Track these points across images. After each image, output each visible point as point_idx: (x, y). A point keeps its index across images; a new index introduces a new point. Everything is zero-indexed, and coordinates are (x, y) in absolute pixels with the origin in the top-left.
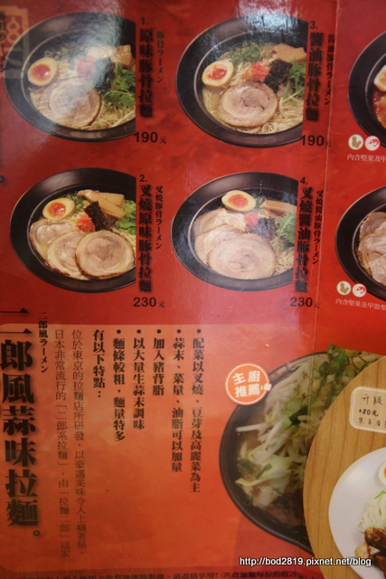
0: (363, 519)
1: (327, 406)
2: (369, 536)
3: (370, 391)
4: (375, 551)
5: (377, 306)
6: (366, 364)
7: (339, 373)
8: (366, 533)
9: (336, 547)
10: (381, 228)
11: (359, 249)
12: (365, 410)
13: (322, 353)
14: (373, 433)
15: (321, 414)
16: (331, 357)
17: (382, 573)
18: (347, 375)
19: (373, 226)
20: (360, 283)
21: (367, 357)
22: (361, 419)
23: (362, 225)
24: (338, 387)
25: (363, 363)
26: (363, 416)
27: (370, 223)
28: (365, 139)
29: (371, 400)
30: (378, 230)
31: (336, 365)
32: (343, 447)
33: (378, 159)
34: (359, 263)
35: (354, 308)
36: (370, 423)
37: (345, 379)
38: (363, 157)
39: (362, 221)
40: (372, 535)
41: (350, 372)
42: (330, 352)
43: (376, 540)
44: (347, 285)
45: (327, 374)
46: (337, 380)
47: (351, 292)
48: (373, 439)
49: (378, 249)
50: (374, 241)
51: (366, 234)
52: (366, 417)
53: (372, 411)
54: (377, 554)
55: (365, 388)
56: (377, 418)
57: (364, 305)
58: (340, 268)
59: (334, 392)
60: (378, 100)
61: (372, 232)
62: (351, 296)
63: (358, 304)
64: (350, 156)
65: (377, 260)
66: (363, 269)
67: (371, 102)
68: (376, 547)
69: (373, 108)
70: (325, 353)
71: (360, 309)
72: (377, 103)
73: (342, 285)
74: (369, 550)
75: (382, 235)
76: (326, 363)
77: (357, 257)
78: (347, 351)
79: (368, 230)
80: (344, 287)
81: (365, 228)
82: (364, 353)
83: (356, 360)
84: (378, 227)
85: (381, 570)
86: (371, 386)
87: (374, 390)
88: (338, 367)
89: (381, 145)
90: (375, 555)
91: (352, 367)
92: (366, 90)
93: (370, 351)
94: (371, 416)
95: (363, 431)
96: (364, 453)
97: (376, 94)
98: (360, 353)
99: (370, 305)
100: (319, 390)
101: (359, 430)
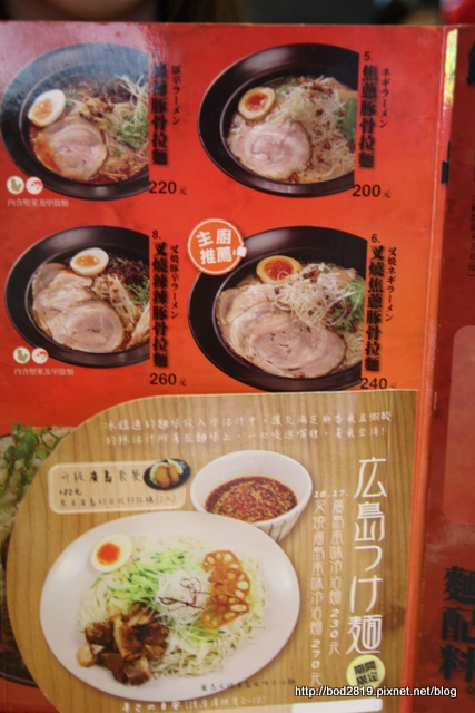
0: (80, 616)
1: (19, 498)
2: (90, 634)
3: (69, 467)
4: (98, 648)
5: (62, 372)
6: (58, 439)
7: (28, 456)
8: (86, 631)
9: (54, 657)
10: (55, 281)
11: (35, 307)
12: (66, 491)
13: (5, 436)
14: (79, 515)
15: (13, 509)
16: (17, 439)
17: (110, 672)
18: (38, 457)
19: (47, 280)
20: (40, 346)
21: (58, 431)
22: (63, 502)
23: (34, 280)
24: (28, 473)
25: (54, 440)
26: (64, 497)
27: (42, 277)
28: (25, 181)
29: (71, 477)
30: (53, 284)
31: (23, 447)
32: (47, 540)
33: (43, 203)
34: (36, 324)
35: (37, 377)
36: (73, 503)
37: (36, 462)
38: (26, 202)
39: (34, 276)
40: (93, 632)
41: (41, 453)
42: (15, 433)
43: (99, 636)
44: (25, 351)
45: (14, 461)
46: (27, 465)
47: (31, 360)
48: (79, 522)
49: (56, 306)
50: (50, 297)
51: (40, 290)
52: (68, 499)
53: (74, 489)
54: (103, 651)
55: (64, 466)
56: (81, 497)
57: (48, 372)
58: (14, 332)
59: (24, 481)
60: (35, 136)
61: (46, 286)
62: (32, 363)
63: (40, 371)
64: (11, 202)
65: (56, 319)
66: (42, 331)
67: (28, 138)
68: (100, 644)
69: (31, 145)
70: (9, 435)
71: (44, 377)
72: (34, 140)
73: (20, 353)
74: (92, 650)
75: (57, 289)
76: (11, 448)
77: (33, 317)
78: (34, 428)
79: (41, 284)
80: (21, 354)
81: (37, 283)
82: (54, 427)
83: (47, 437)
84: (52, 280)
85: (108, 668)
86: (69, 461)
87: (73, 465)
88: (26, 450)
89: (45, 187)
90: (99, 654)
91: (42, 446)
92: (20, 125)
93: (61, 424)
94: (74, 496)
95: (67, 515)
96: (72, 540)
97: (32, 130)
98: (50, 429)
99: (55, 371)
100: (7, 481)
101: (62, 515)
